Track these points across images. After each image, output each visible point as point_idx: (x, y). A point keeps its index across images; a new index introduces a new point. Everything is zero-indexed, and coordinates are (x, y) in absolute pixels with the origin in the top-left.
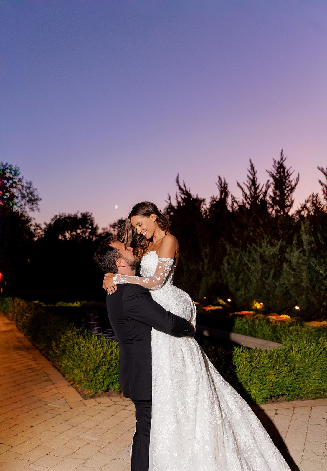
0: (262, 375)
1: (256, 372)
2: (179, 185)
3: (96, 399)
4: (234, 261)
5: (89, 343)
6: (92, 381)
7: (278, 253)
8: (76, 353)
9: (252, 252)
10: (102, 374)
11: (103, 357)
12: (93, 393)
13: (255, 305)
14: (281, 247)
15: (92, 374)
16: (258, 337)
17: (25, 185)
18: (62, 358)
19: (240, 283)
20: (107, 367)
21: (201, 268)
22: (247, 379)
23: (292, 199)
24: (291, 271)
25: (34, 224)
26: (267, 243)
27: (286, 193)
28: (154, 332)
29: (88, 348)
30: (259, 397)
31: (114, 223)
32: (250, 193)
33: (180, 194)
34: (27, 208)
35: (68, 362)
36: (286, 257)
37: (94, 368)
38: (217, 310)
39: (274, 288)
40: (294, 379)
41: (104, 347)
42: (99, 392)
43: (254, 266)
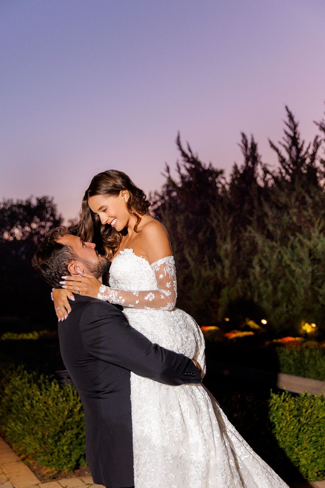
0: (316, 436)
1: (307, 431)
2: (181, 149)
3: (59, 481)
4: (269, 261)
5: (46, 395)
6: (53, 454)
8: (27, 411)
9: (296, 247)
10: (67, 443)
11: (69, 416)
12: (55, 472)
13: (304, 328)
15: (52, 443)
16: (309, 377)
18: (7, 420)
19: (280, 294)
20: (75, 431)
21: (219, 274)
22: (292, 443)
26: (320, 233)
28: (135, 378)
29: (45, 403)
30: (313, 469)
32: (291, 157)
33: (183, 163)
35: (16, 424)
37: (55, 434)
38: (246, 337)
41: (69, 400)
42: (64, 470)
43: (301, 268)
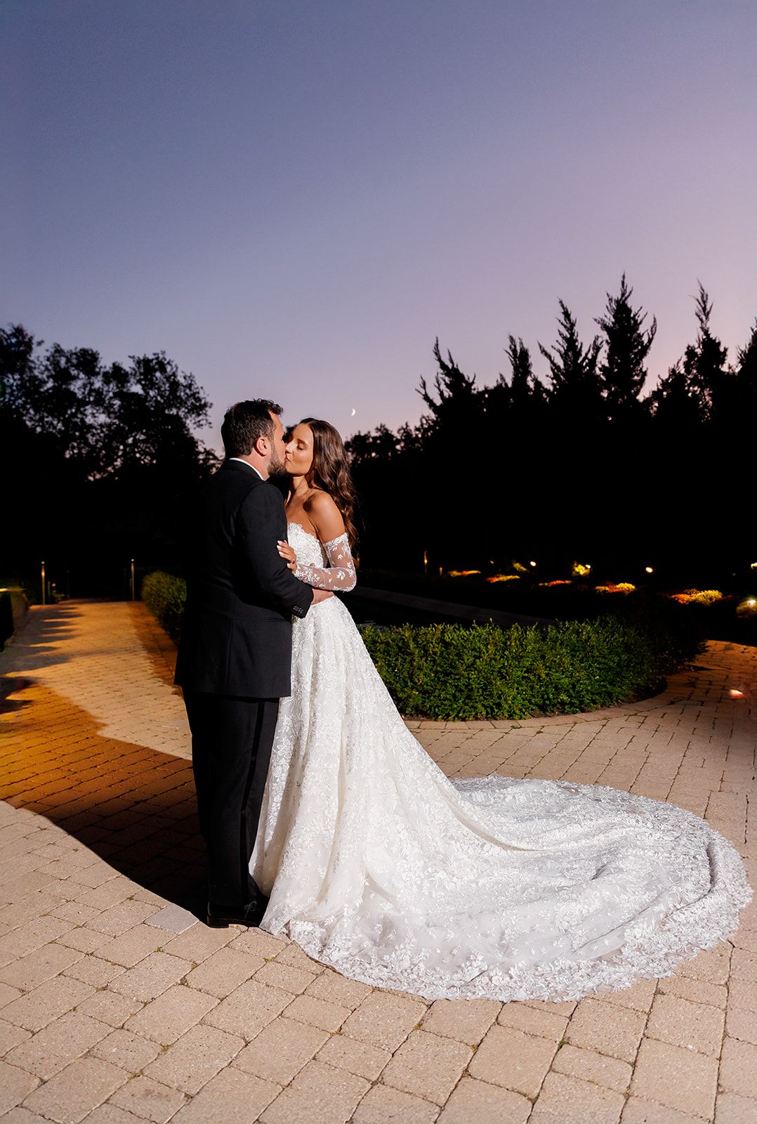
2: (439, 360)
13: (577, 569)
17: (182, 380)
23: (644, 370)
25: (202, 450)
27: (633, 358)
32: (566, 364)
34: (190, 423)
38: (510, 581)
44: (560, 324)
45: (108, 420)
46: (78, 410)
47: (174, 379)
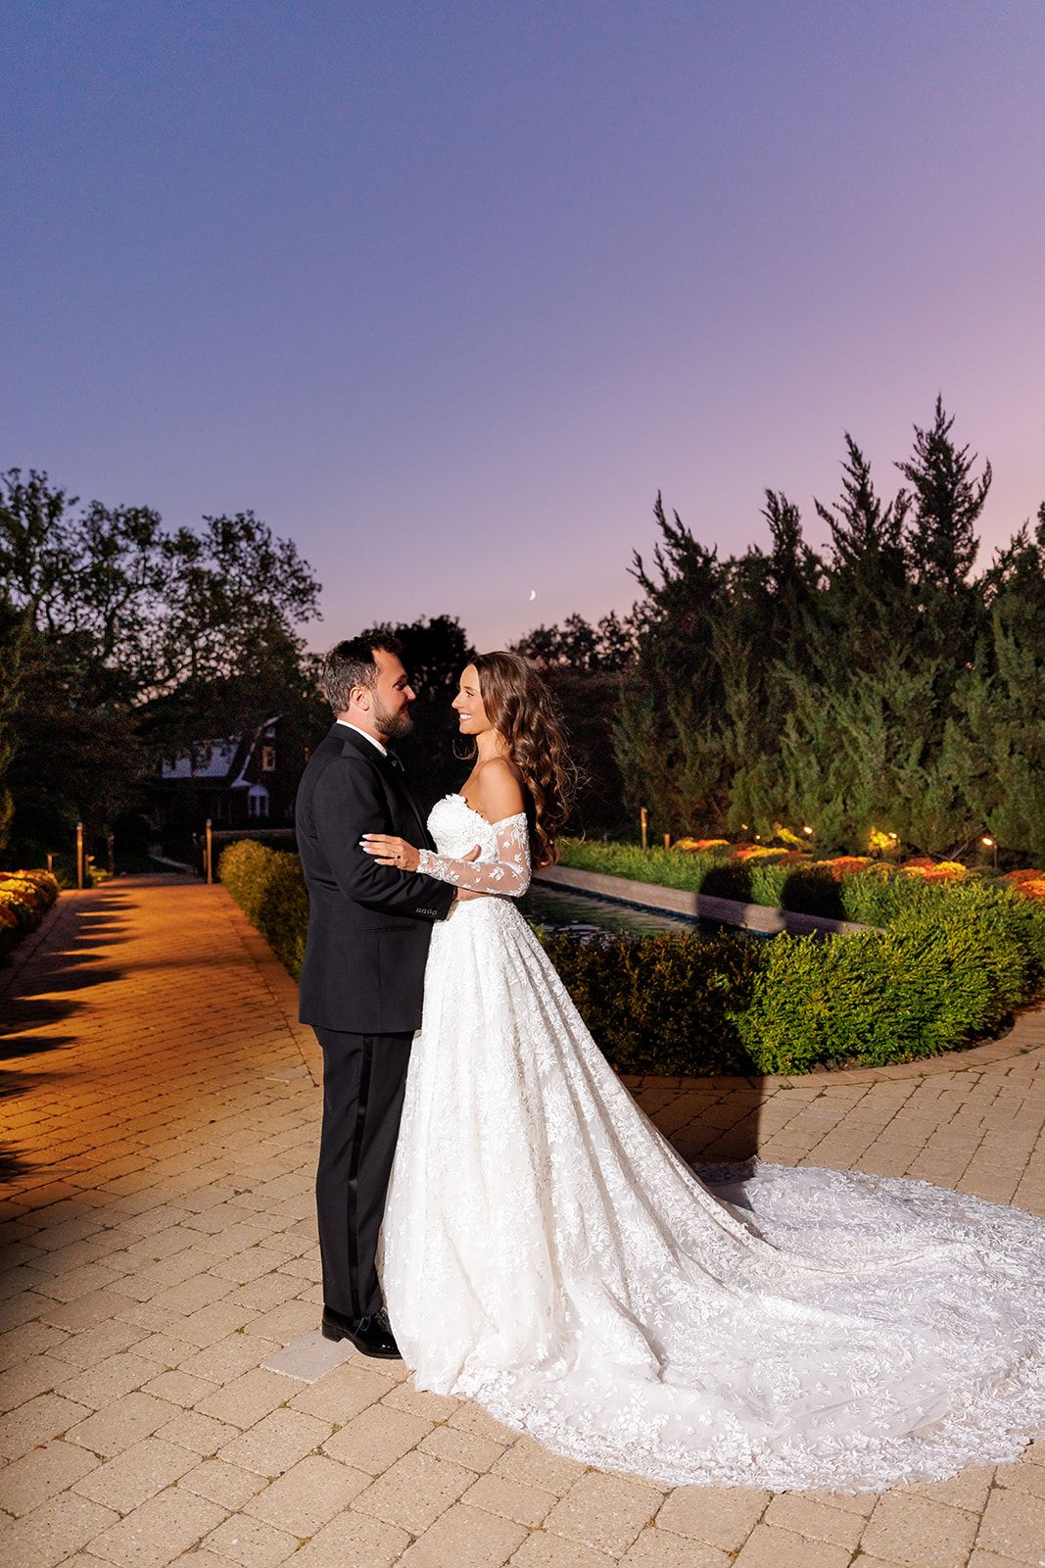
0: (793, 1002)
2: (663, 523)
4: (816, 722)
7: (930, 694)
9: (861, 697)
13: (875, 840)
14: (940, 676)
17: (279, 553)
19: (832, 780)
21: (728, 747)
23: (974, 540)
24: (966, 741)
26: (901, 669)
27: (958, 521)
31: (522, 641)
32: (857, 530)
34: (288, 614)
36: (954, 702)
38: (773, 857)
39: (920, 789)
40: (879, 1012)
43: (868, 734)
44: (845, 470)
45: (170, 613)
46: (126, 597)
47: (266, 551)
